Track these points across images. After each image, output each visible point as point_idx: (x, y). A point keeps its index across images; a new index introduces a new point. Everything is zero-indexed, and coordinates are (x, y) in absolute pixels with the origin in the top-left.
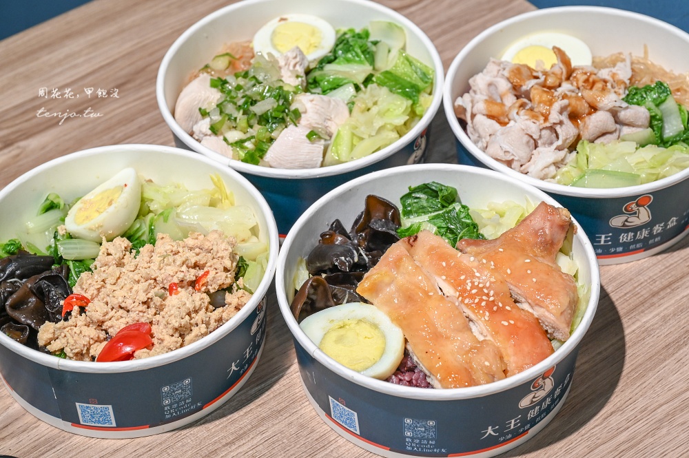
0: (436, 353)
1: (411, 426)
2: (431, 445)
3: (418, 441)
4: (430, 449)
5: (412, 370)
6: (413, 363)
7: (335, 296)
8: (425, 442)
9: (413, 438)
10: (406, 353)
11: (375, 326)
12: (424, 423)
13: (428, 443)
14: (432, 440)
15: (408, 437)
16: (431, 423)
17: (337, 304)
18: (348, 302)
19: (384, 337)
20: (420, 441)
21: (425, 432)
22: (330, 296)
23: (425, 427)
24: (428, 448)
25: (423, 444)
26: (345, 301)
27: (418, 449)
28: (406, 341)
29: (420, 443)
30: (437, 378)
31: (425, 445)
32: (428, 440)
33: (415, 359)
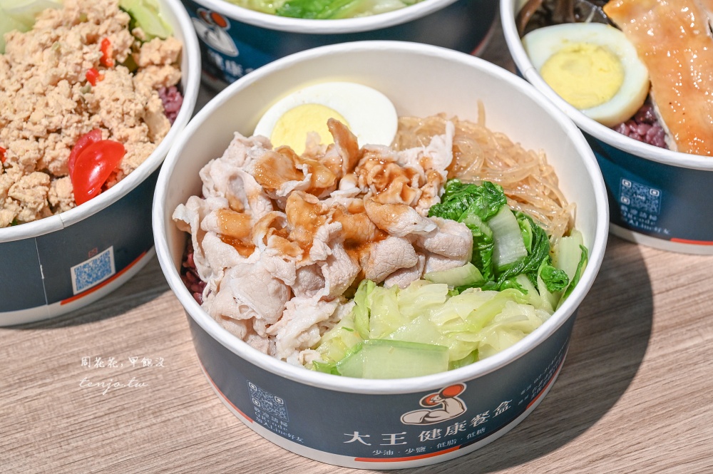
0: (681, 107)
1: (629, 191)
2: (651, 221)
3: (635, 212)
4: (649, 225)
5: (650, 123)
6: (653, 115)
7: (577, 11)
8: (644, 215)
9: (629, 207)
10: (648, 101)
11: (617, 58)
12: (645, 191)
13: (648, 218)
14: (653, 215)
15: (625, 205)
16: (654, 193)
17: (578, 21)
18: (593, 21)
19: (623, 73)
20: (639, 213)
21: (645, 203)
22: (571, 10)
23: (646, 196)
24: (647, 225)
25: (642, 218)
26: (589, 19)
27: (634, 222)
28: (650, 86)
29: (638, 216)
30: (674, 139)
31: (645, 219)
32: (648, 214)
33: (657, 109)
